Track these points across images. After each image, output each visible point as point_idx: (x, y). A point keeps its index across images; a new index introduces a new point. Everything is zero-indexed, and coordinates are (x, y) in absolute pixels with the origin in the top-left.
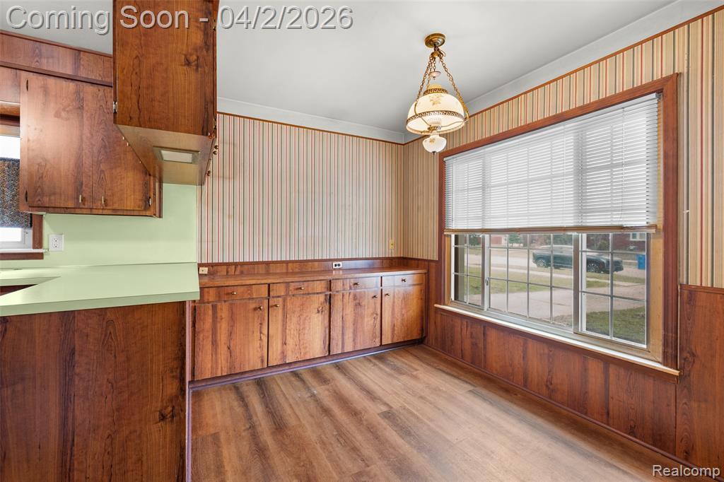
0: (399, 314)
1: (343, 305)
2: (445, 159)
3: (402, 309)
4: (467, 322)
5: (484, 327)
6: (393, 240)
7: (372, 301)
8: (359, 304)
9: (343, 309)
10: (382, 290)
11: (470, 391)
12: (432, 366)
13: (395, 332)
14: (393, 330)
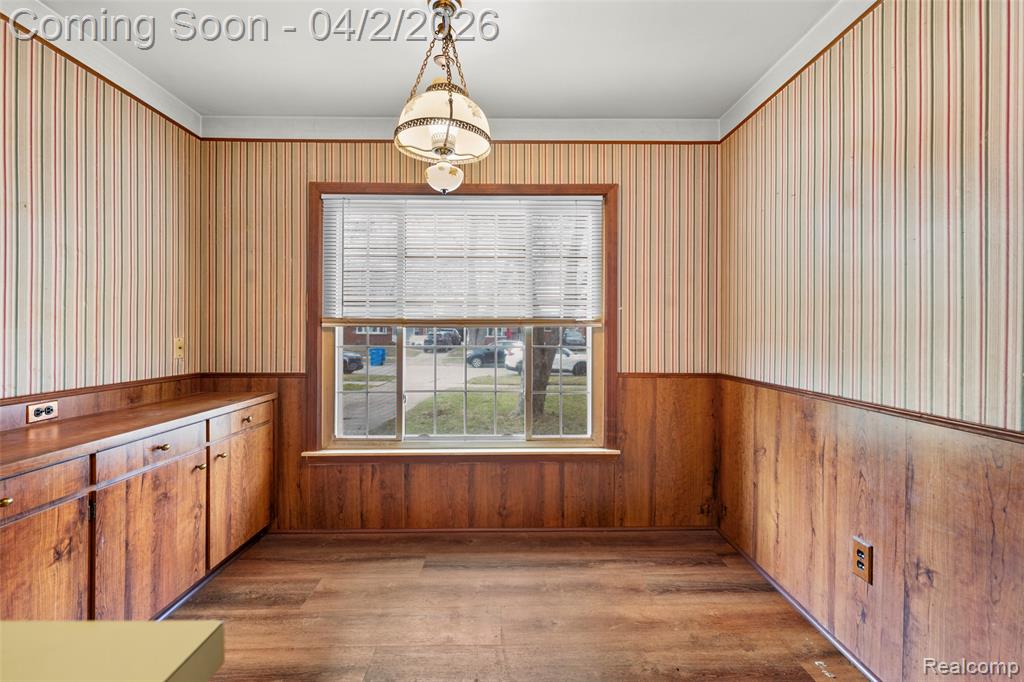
0: (237, 492)
1: (128, 512)
2: (323, 196)
3: (242, 478)
4: (373, 466)
5: (407, 466)
6: (182, 340)
7: (190, 480)
8: (165, 495)
9: (128, 523)
10: (208, 448)
11: (425, 566)
12: (331, 562)
13: (233, 531)
14: (229, 527)
